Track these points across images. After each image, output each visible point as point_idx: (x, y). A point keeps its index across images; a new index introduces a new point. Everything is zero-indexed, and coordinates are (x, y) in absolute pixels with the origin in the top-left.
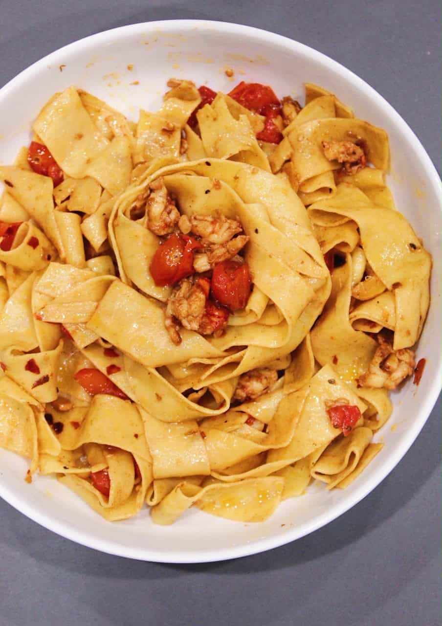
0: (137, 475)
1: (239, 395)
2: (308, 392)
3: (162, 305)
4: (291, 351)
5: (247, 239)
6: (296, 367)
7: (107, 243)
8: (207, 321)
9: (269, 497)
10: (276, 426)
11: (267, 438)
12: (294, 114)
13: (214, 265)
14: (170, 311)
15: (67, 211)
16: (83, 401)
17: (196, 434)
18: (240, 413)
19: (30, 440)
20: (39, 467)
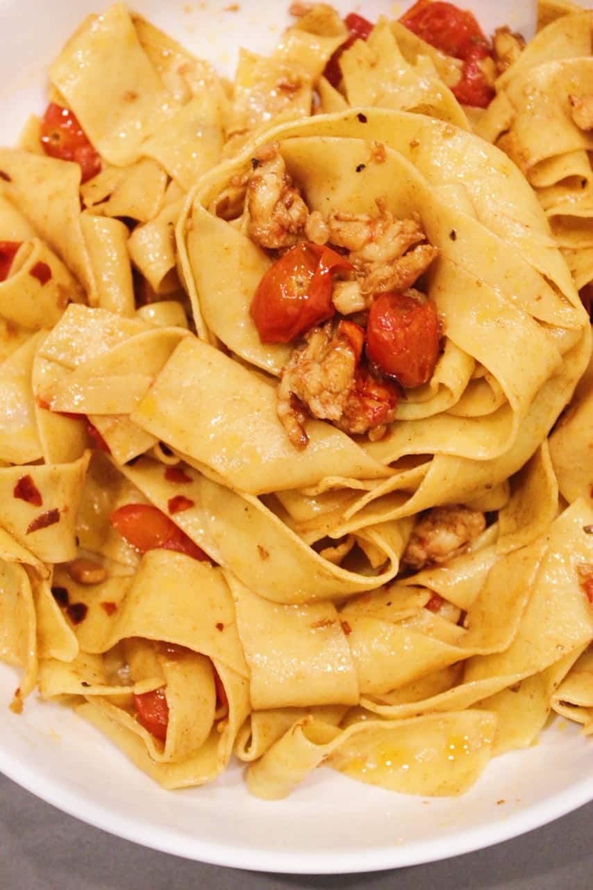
0: (221, 701)
1: (413, 556)
2: (545, 548)
3: (273, 379)
4: (512, 472)
5: (435, 254)
6: (520, 505)
7: (174, 275)
8: (358, 404)
9: (468, 749)
10: (483, 614)
11: (465, 635)
12: (516, 50)
13: (371, 298)
14: (286, 387)
15: (103, 214)
16: (125, 565)
17: (333, 626)
18: (415, 589)
19: (23, 633)
20: (38, 684)
